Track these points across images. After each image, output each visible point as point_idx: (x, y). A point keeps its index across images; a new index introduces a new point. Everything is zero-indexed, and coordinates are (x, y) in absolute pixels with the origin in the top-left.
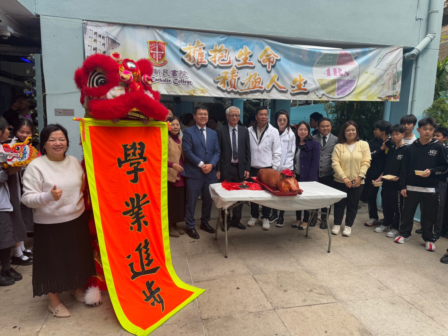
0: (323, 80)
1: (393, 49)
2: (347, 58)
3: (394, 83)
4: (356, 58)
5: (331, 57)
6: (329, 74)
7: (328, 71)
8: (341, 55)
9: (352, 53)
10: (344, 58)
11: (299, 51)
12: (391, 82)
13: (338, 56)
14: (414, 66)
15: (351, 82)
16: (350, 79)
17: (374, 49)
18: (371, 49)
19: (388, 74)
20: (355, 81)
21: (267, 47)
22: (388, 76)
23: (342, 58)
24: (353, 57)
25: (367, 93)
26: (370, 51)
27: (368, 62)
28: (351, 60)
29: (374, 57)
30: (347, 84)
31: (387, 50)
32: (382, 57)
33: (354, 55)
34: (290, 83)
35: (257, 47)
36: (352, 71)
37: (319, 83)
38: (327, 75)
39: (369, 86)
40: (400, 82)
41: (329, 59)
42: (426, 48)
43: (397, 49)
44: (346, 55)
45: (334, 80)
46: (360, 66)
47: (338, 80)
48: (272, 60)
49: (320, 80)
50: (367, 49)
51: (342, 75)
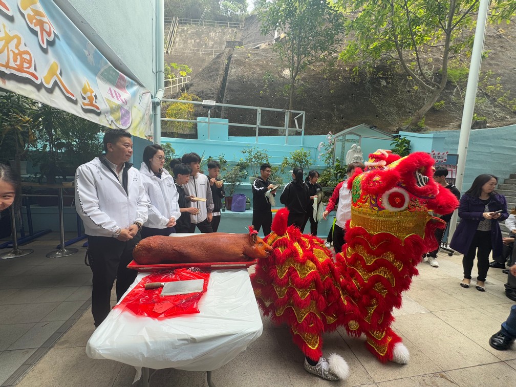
0: (110, 101)
1: (146, 91)
3: (150, 125)
4: (127, 86)
5: (114, 74)
6: (112, 95)
8: (121, 77)
9: (127, 79)
10: (121, 82)
12: (149, 122)
16: (127, 109)
17: (136, 83)
20: (130, 113)
25: (139, 130)
26: (134, 85)
27: (134, 96)
29: (137, 93)
30: (126, 114)
31: (143, 90)
32: (141, 95)
34: (79, 90)
36: (128, 101)
37: (108, 104)
43: (148, 93)
44: (124, 79)
45: (118, 105)
47: (121, 107)
48: (46, 28)
49: (107, 100)
50: (133, 82)
51: (123, 102)
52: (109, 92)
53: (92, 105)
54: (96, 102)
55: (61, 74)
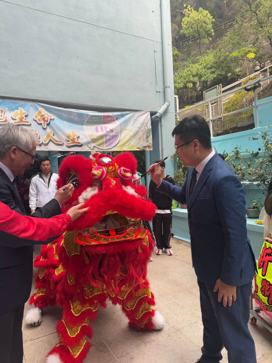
0: (93, 135)
1: (143, 113)
2: (110, 119)
3: (147, 137)
4: (117, 119)
5: (97, 118)
6: (97, 131)
7: (96, 128)
8: (105, 117)
9: (113, 115)
10: (107, 119)
11: (70, 113)
12: (145, 136)
13: (102, 117)
14: (159, 125)
15: (115, 137)
16: (114, 134)
17: (130, 112)
18: (128, 112)
19: (142, 131)
20: (119, 136)
21: (41, 109)
22: (142, 132)
23: (106, 119)
24: (115, 118)
25: (129, 145)
26: (127, 114)
27: (126, 122)
28: (114, 121)
29: (130, 119)
30: (113, 138)
31: (139, 113)
32: (136, 119)
33: (115, 117)
34: (65, 138)
35: (31, 109)
36: (115, 129)
37: (90, 138)
38: (96, 132)
39: (129, 140)
40: (151, 136)
41: (96, 119)
42: (166, 112)
43: (146, 113)
44: (109, 117)
45: (102, 135)
46: (120, 125)
47: (105, 136)
48: (46, 119)
49: (90, 135)
50: (124, 113)
51: (108, 132)
52: (95, 130)
53: (74, 142)
54: (77, 140)
55: (53, 135)
